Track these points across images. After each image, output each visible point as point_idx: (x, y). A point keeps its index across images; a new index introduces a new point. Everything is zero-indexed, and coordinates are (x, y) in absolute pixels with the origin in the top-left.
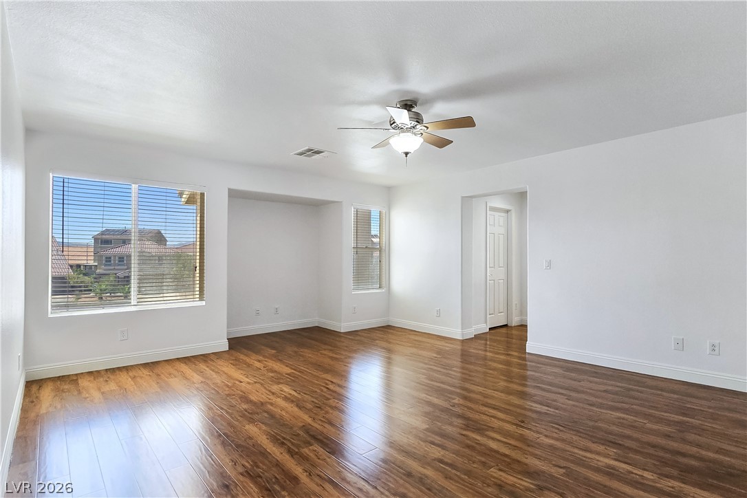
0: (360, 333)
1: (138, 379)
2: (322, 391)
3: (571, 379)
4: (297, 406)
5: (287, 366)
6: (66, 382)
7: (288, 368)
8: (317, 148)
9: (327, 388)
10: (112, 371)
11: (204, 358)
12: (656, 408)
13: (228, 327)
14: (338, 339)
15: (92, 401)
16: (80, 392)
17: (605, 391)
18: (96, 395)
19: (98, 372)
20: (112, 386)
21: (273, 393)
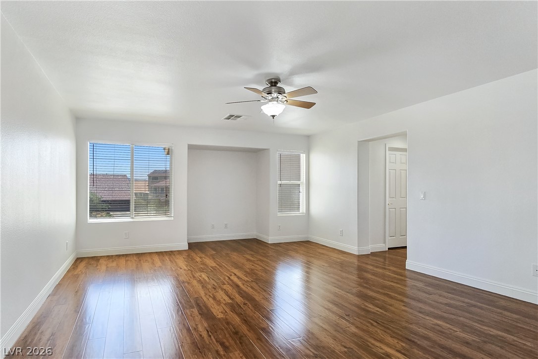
0: (281, 245)
1: (129, 262)
2: (225, 279)
3: (424, 292)
4: (203, 287)
5: (215, 262)
6: (95, 260)
7: (215, 264)
8: (236, 114)
9: (229, 278)
10: (119, 256)
11: (171, 253)
12: (482, 322)
13: (188, 235)
14: (262, 248)
15: (100, 271)
16: (97, 265)
17: (446, 304)
18: (104, 268)
19: (112, 256)
20: (114, 264)
21: (194, 277)
